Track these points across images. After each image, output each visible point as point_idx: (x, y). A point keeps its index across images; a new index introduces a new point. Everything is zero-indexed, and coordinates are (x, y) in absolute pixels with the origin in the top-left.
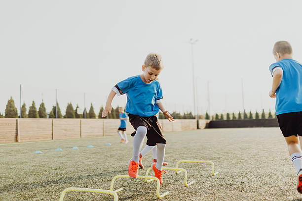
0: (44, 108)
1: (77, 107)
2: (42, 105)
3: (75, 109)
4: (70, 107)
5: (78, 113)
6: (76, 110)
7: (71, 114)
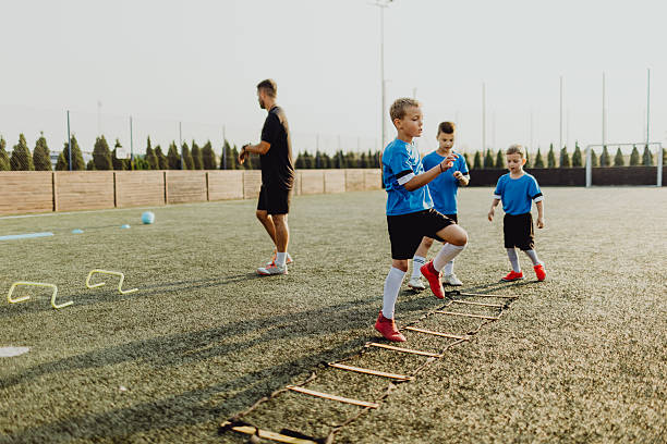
0: (46, 148)
1: (118, 145)
2: (41, 142)
3: (111, 150)
4: (101, 145)
5: (118, 157)
6: (115, 151)
7: (104, 159)
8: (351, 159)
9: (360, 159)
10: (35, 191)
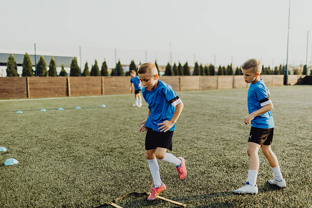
8: (268, 70)
9: (274, 70)
10: (93, 85)
